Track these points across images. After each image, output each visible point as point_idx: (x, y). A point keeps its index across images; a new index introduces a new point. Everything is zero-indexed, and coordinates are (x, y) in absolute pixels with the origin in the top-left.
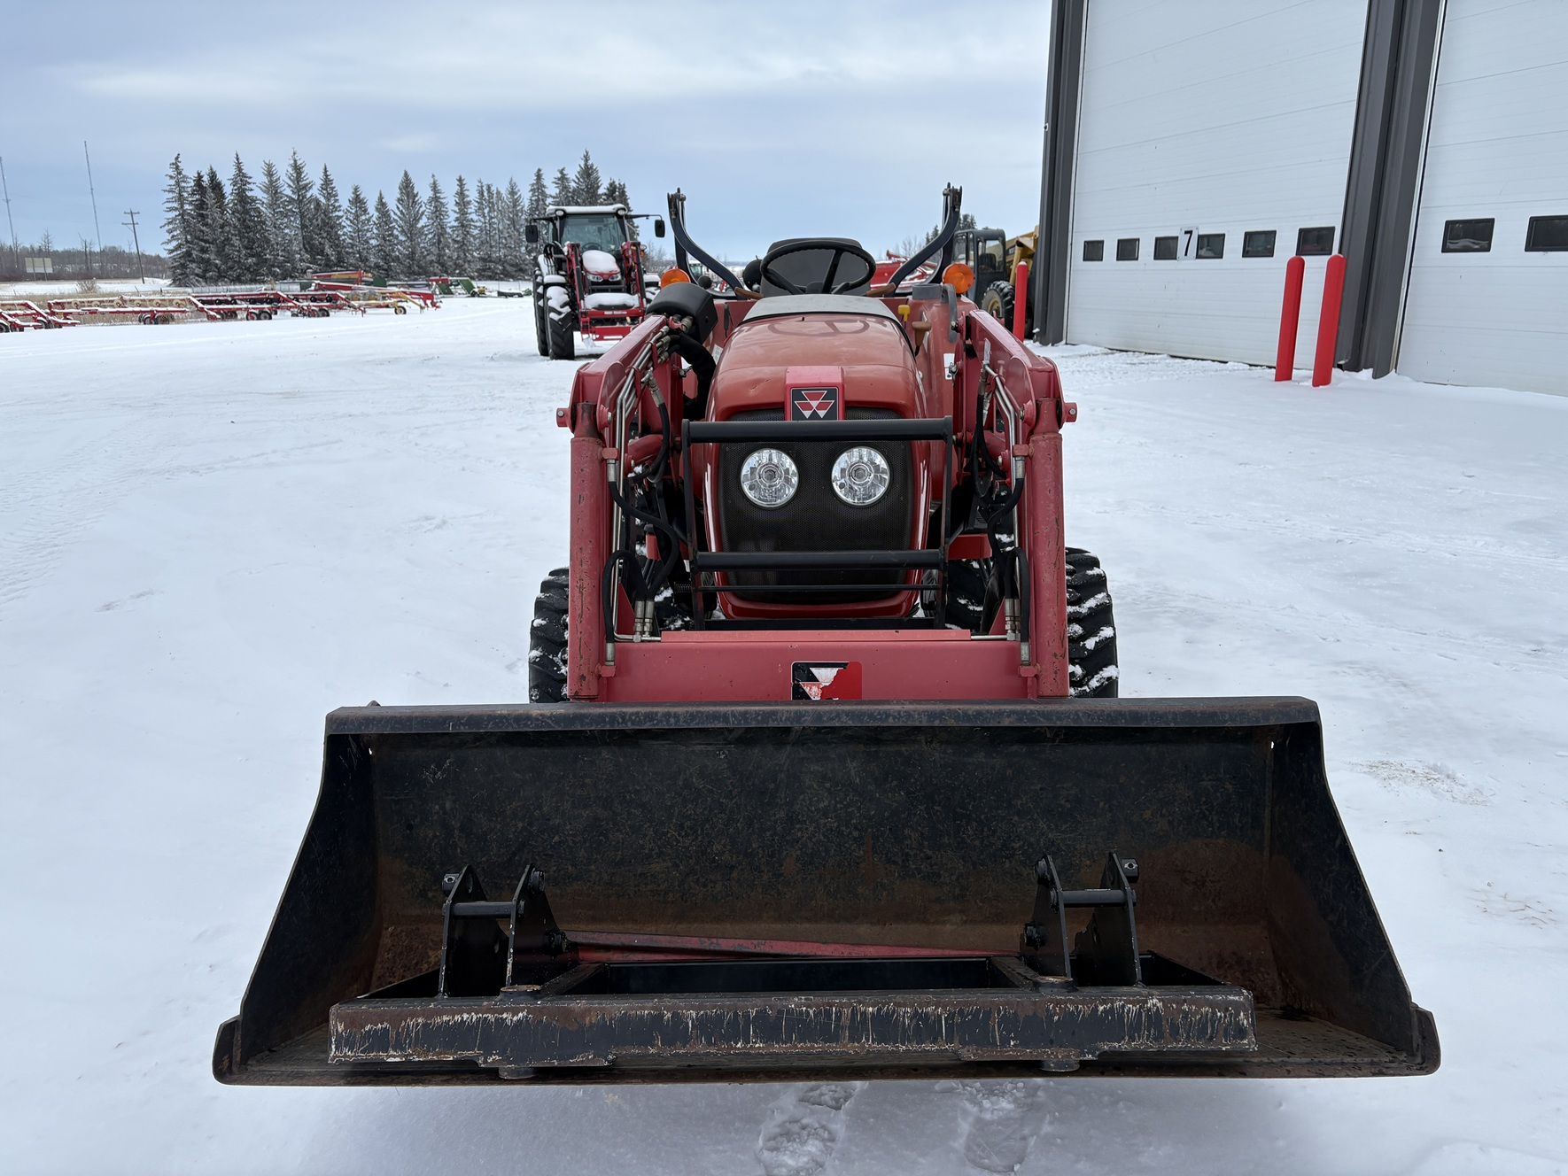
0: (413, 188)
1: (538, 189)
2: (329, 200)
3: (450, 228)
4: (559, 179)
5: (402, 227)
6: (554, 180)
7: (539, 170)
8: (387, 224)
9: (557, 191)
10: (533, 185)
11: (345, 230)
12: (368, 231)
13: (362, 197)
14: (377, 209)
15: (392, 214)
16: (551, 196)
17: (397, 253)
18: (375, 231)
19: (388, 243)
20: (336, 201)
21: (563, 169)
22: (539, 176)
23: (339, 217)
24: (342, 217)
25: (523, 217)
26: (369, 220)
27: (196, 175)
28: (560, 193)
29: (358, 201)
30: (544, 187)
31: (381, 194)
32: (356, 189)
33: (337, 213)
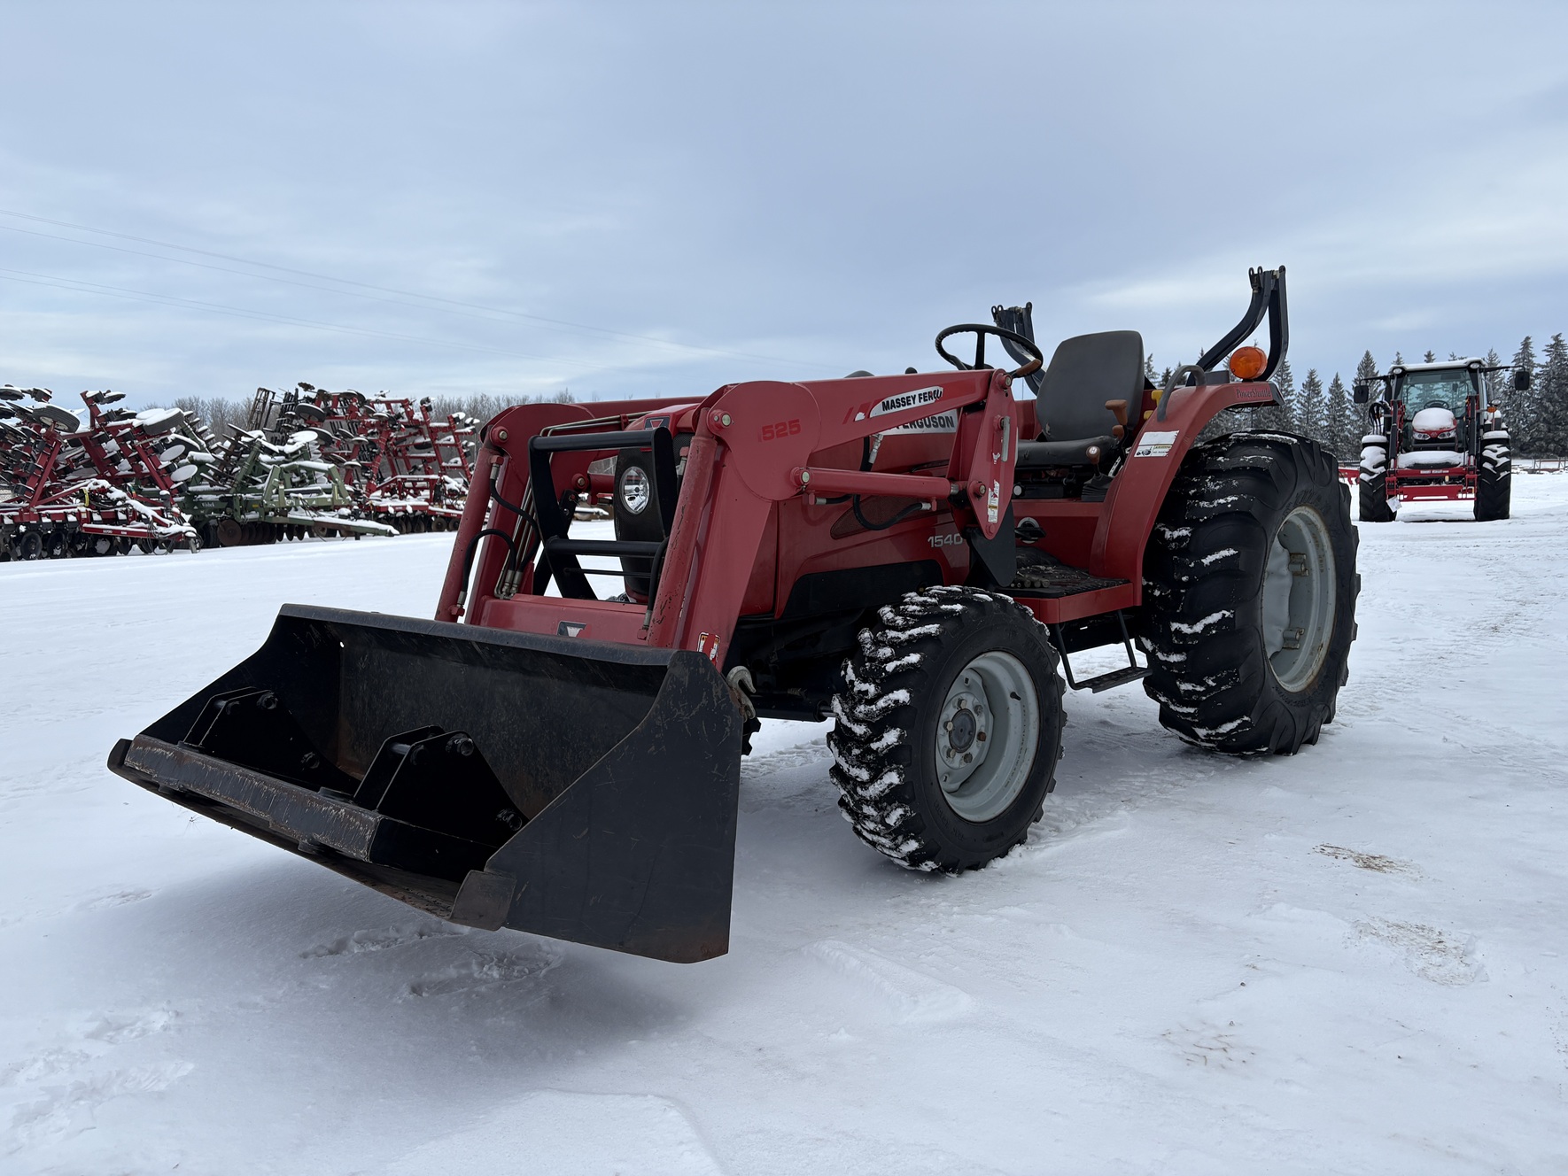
0: (1373, 368)
1: (1524, 359)
2: (1282, 385)
3: (1410, 405)
4: (1552, 346)
5: (1355, 407)
6: (1546, 348)
7: (1528, 338)
8: (1339, 405)
9: (1548, 359)
10: (1517, 355)
11: (1295, 413)
12: (1318, 412)
13: (1316, 380)
14: (1331, 391)
15: (1346, 395)
16: (1539, 365)
17: (1346, 433)
18: (1326, 412)
19: (1337, 423)
20: (1290, 385)
21: (1558, 335)
22: (1526, 344)
23: (1290, 401)
24: (1293, 400)
25: (1501, 390)
26: (1320, 402)
27: (1165, 372)
28: (1551, 361)
29: (1312, 385)
30: (1532, 356)
31: (1337, 376)
32: (1312, 373)
33: (1289, 397)
